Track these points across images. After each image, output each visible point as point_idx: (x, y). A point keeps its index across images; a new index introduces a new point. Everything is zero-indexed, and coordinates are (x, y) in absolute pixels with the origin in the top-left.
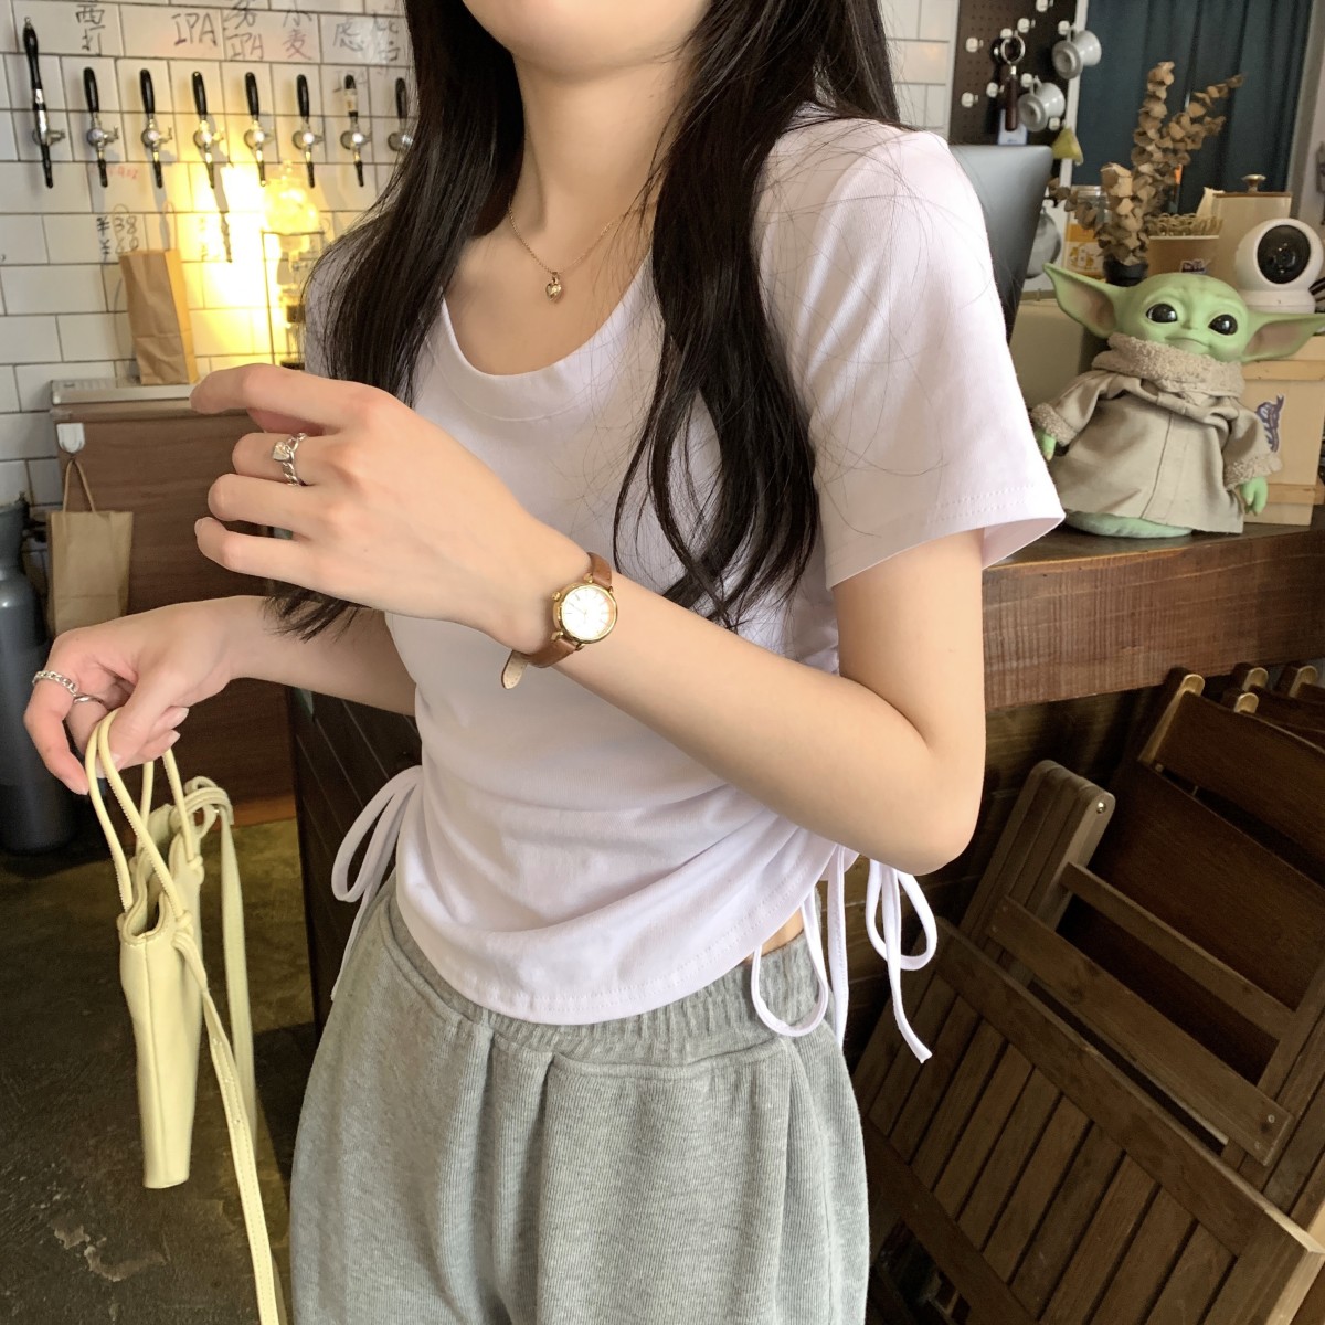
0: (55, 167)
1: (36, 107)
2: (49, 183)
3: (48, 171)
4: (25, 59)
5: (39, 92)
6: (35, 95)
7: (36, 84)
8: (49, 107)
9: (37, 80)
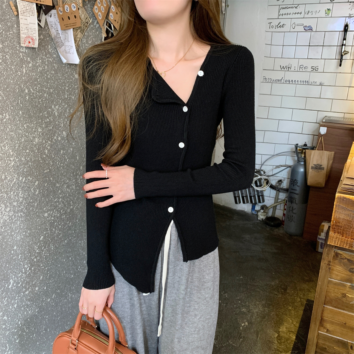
0: (343, 61)
1: (343, 45)
2: (340, 65)
3: (341, 61)
4: (344, 32)
5: (344, 41)
6: (343, 41)
7: (344, 39)
8: (346, 45)
9: (345, 38)
